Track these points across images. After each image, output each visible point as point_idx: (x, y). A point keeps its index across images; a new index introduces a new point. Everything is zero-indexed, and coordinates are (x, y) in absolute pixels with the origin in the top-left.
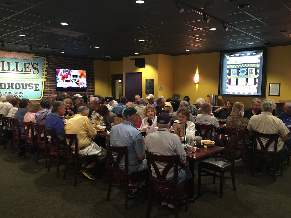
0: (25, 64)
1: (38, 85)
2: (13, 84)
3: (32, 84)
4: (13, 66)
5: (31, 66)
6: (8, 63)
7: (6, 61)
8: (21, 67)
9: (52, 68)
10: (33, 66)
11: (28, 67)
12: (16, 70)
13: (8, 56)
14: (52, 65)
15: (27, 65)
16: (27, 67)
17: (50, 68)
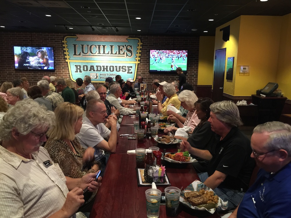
1: (131, 67)
2: (108, 66)
3: (125, 67)
4: (108, 50)
5: (125, 48)
6: (104, 46)
7: (102, 45)
8: (115, 50)
9: (147, 49)
10: (127, 48)
11: (122, 50)
12: (110, 53)
13: (104, 39)
14: (147, 46)
15: (121, 47)
16: (121, 49)
17: (144, 49)
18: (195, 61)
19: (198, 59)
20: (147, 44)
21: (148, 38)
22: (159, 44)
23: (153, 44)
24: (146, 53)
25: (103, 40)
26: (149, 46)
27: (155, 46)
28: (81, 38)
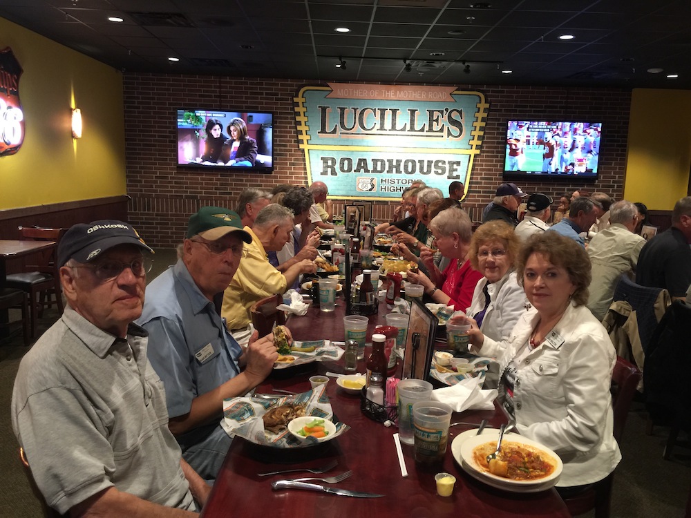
0: (431, 112)
1: (458, 163)
2: (401, 161)
3: (444, 163)
4: (403, 119)
5: (446, 116)
6: (394, 112)
7: (389, 107)
8: (421, 120)
9: (499, 120)
10: (449, 117)
11: (437, 120)
12: (408, 127)
13: (395, 94)
14: (501, 111)
15: (436, 115)
16: (434, 119)
17: (492, 120)
18: (618, 150)
19: (625, 146)
20: (501, 106)
21: (503, 92)
22: (531, 107)
23: (516, 106)
24: (498, 129)
25: (393, 97)
26: (506, 111)
27: (520, 111)
28: (340, 91)
